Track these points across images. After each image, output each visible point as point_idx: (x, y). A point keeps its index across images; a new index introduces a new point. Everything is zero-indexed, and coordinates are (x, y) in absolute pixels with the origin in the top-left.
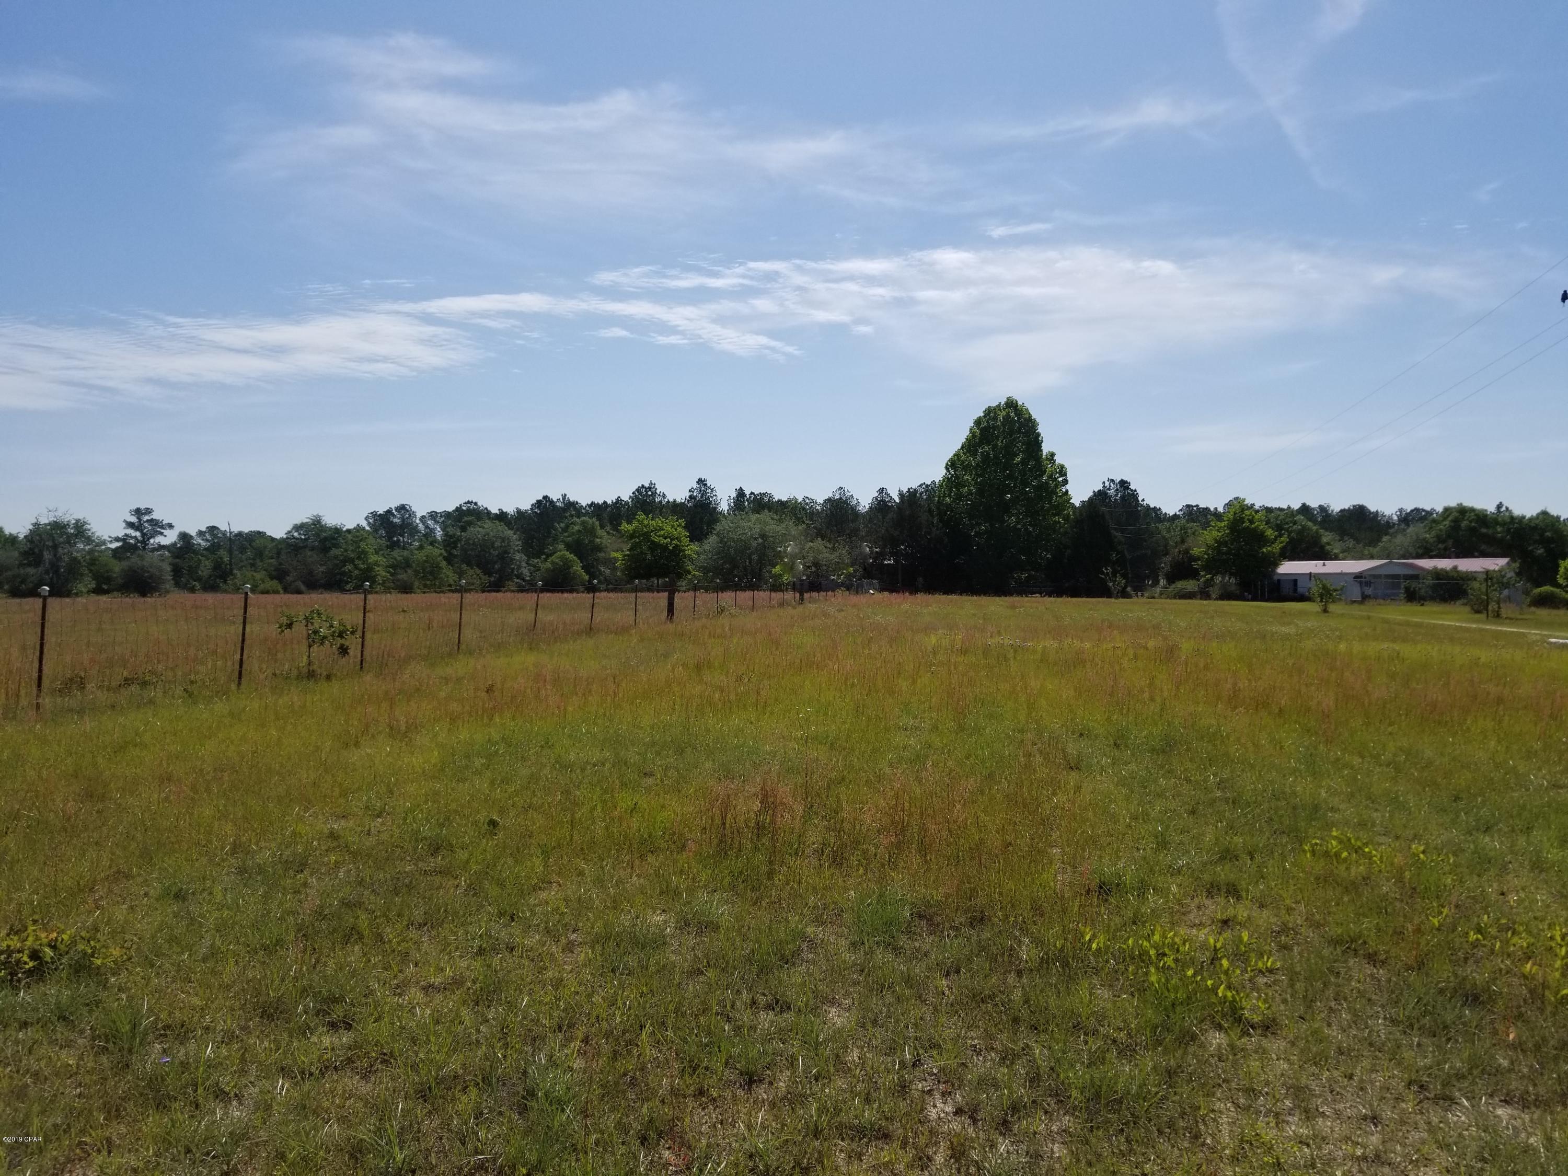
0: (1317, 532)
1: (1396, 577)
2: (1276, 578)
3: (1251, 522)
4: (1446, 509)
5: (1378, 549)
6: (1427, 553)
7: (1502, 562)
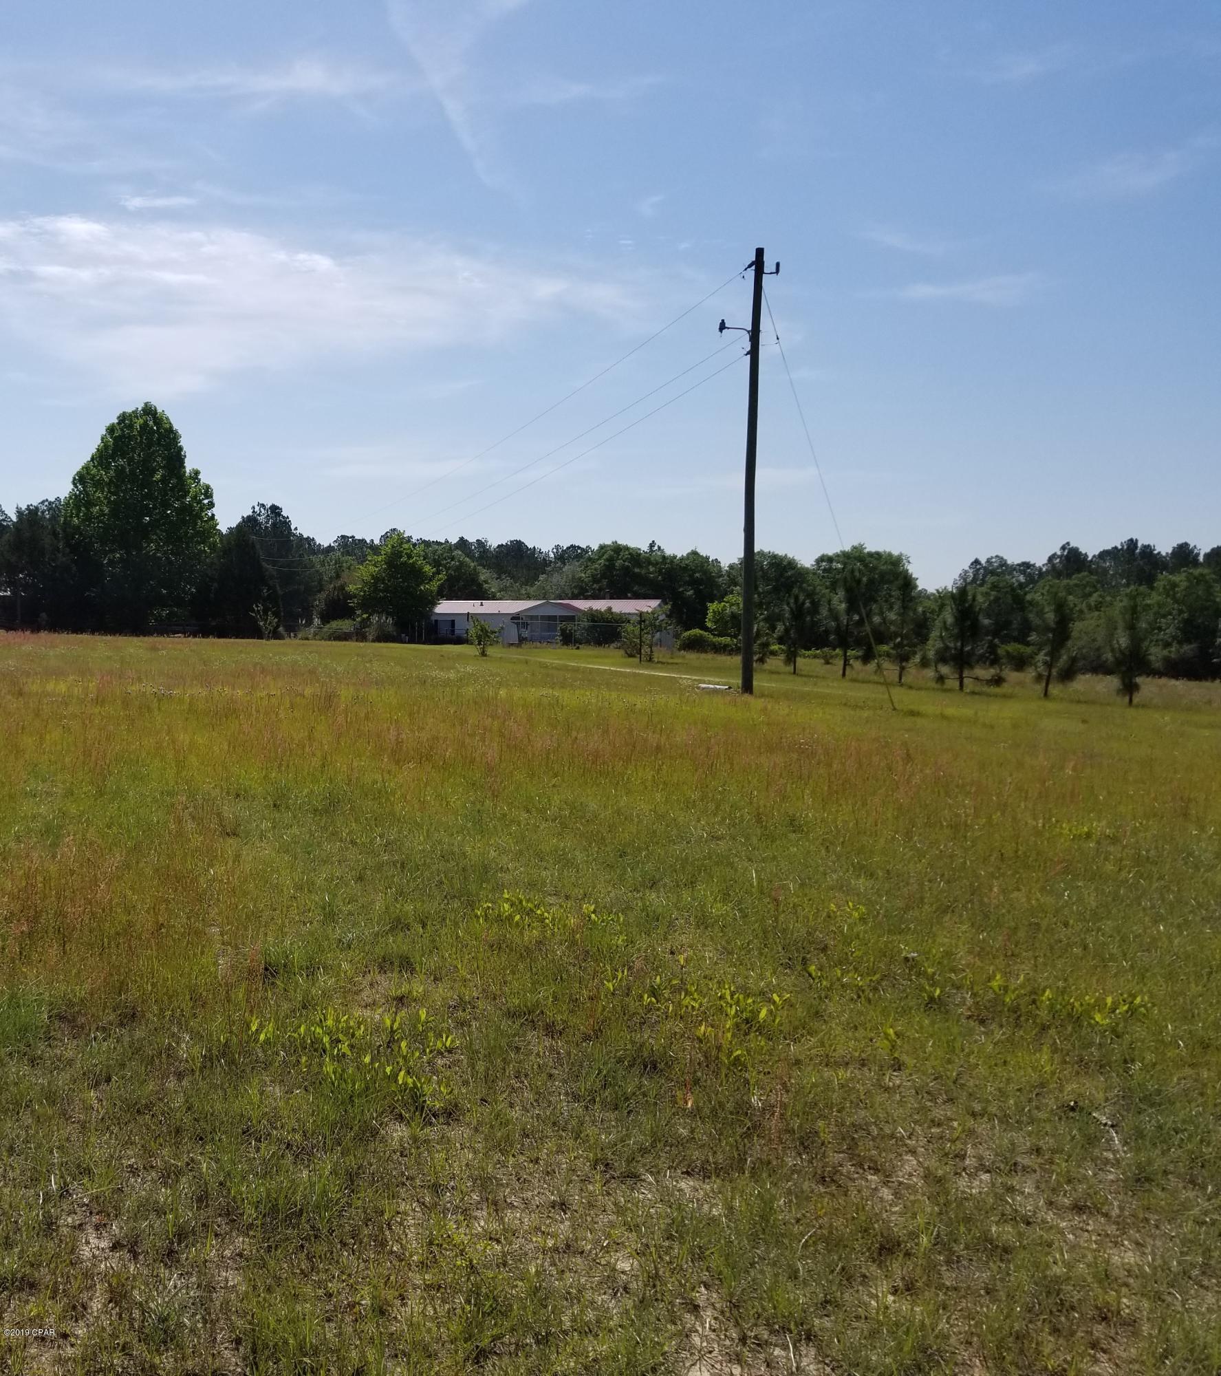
0: (475, 569)
1: (553, 618)
2: (433, 618)
3: (410, 557)
4: (602, 547)
5: (535, 588)
6: (582, 594)
7: (654, 603)
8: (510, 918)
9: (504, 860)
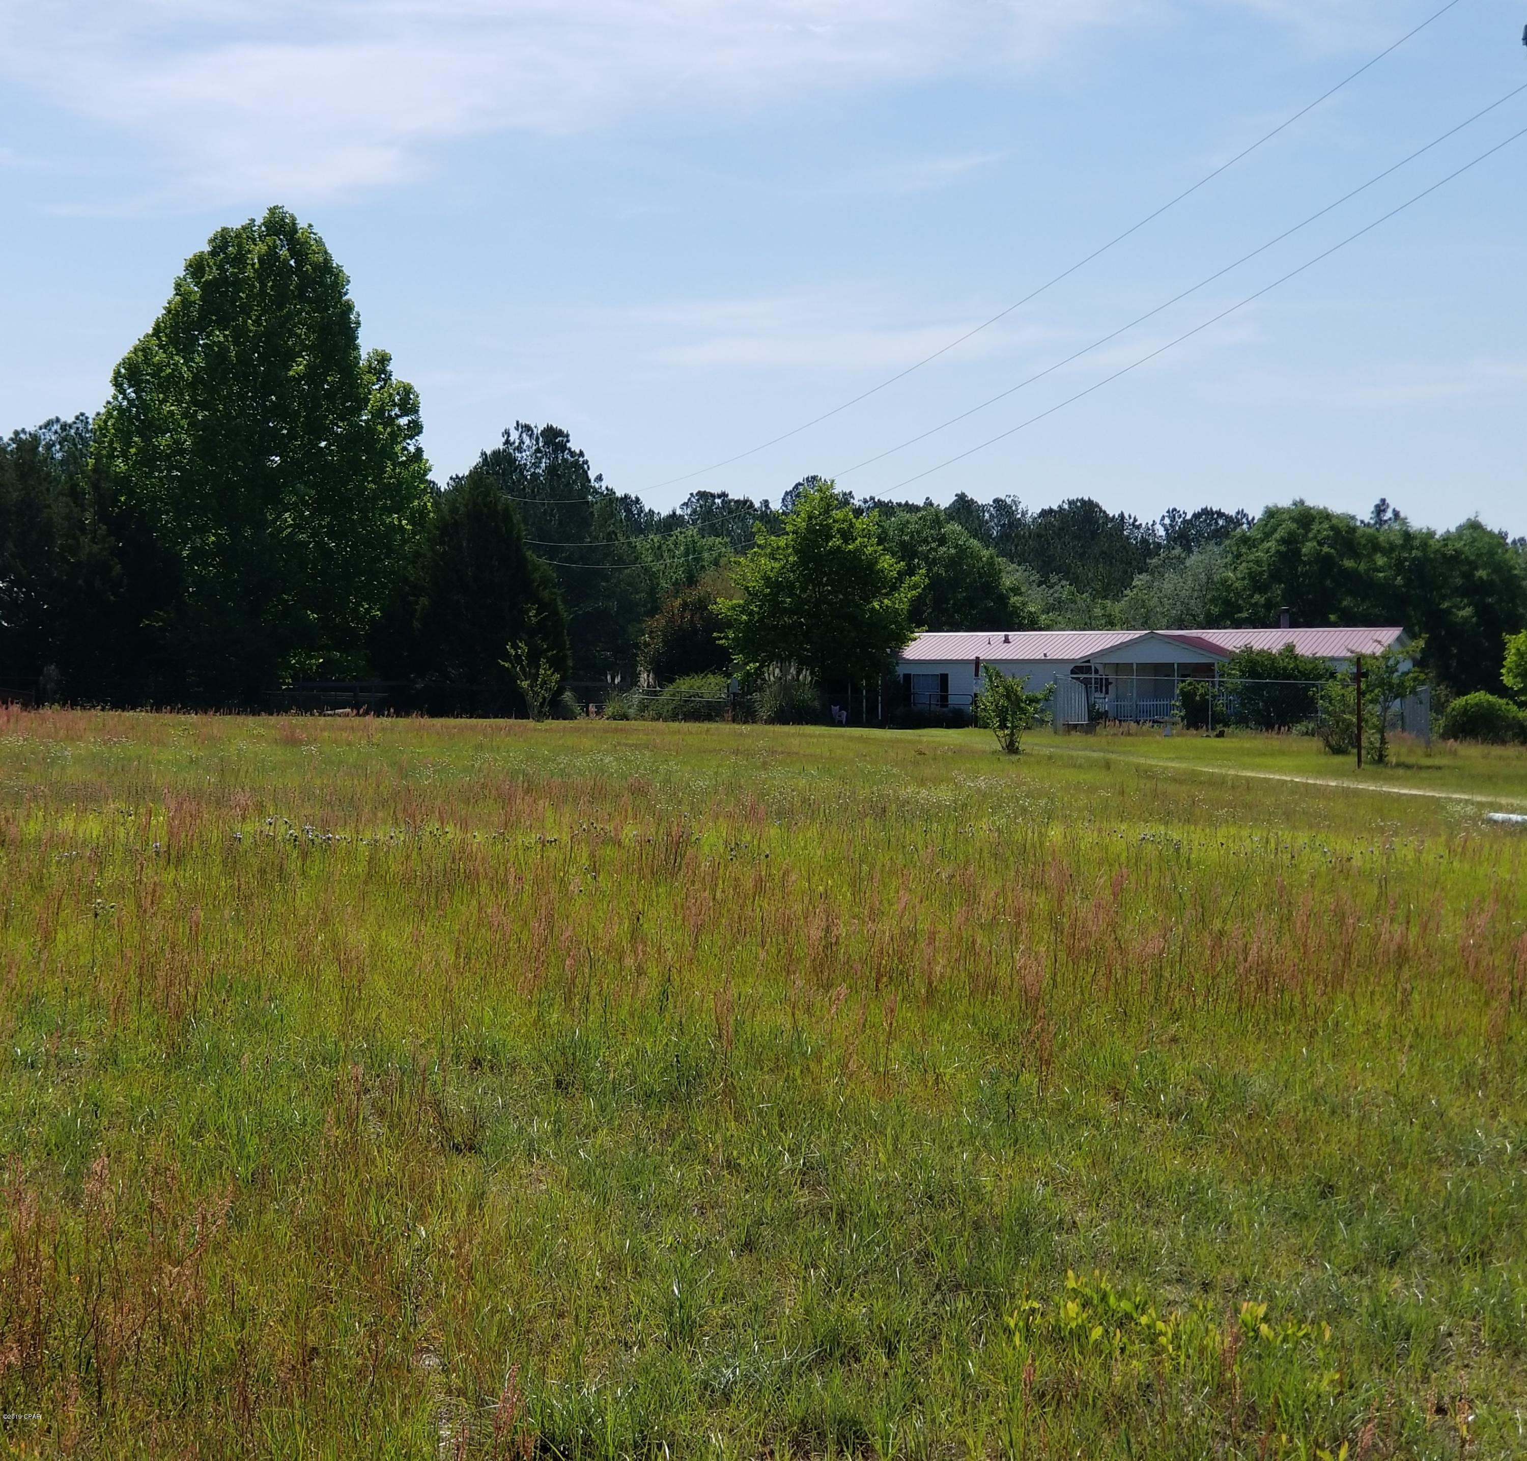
0: (991, 563)
1: (1164, 669)
2: (901, 670)
3: (847, 536)
4: (1271, 514)
5: (1123, 603)
6: (1228, 616)
7: (1389, 635)
8: (1080, 1334)
9: (1065, 1206)
